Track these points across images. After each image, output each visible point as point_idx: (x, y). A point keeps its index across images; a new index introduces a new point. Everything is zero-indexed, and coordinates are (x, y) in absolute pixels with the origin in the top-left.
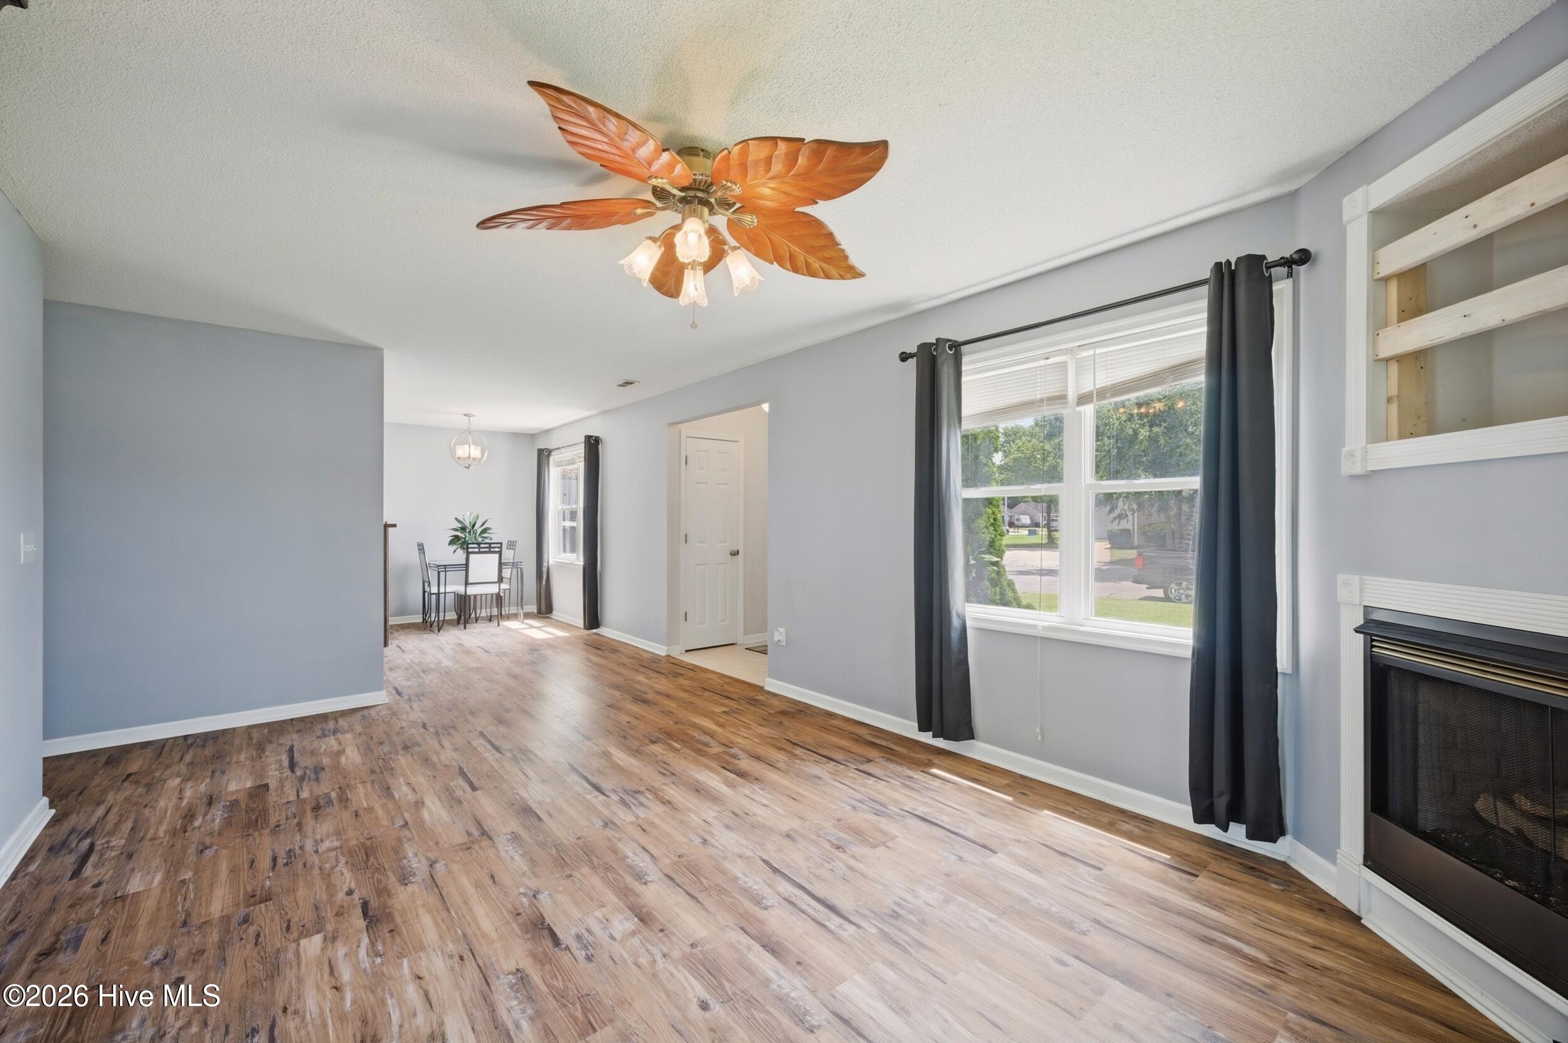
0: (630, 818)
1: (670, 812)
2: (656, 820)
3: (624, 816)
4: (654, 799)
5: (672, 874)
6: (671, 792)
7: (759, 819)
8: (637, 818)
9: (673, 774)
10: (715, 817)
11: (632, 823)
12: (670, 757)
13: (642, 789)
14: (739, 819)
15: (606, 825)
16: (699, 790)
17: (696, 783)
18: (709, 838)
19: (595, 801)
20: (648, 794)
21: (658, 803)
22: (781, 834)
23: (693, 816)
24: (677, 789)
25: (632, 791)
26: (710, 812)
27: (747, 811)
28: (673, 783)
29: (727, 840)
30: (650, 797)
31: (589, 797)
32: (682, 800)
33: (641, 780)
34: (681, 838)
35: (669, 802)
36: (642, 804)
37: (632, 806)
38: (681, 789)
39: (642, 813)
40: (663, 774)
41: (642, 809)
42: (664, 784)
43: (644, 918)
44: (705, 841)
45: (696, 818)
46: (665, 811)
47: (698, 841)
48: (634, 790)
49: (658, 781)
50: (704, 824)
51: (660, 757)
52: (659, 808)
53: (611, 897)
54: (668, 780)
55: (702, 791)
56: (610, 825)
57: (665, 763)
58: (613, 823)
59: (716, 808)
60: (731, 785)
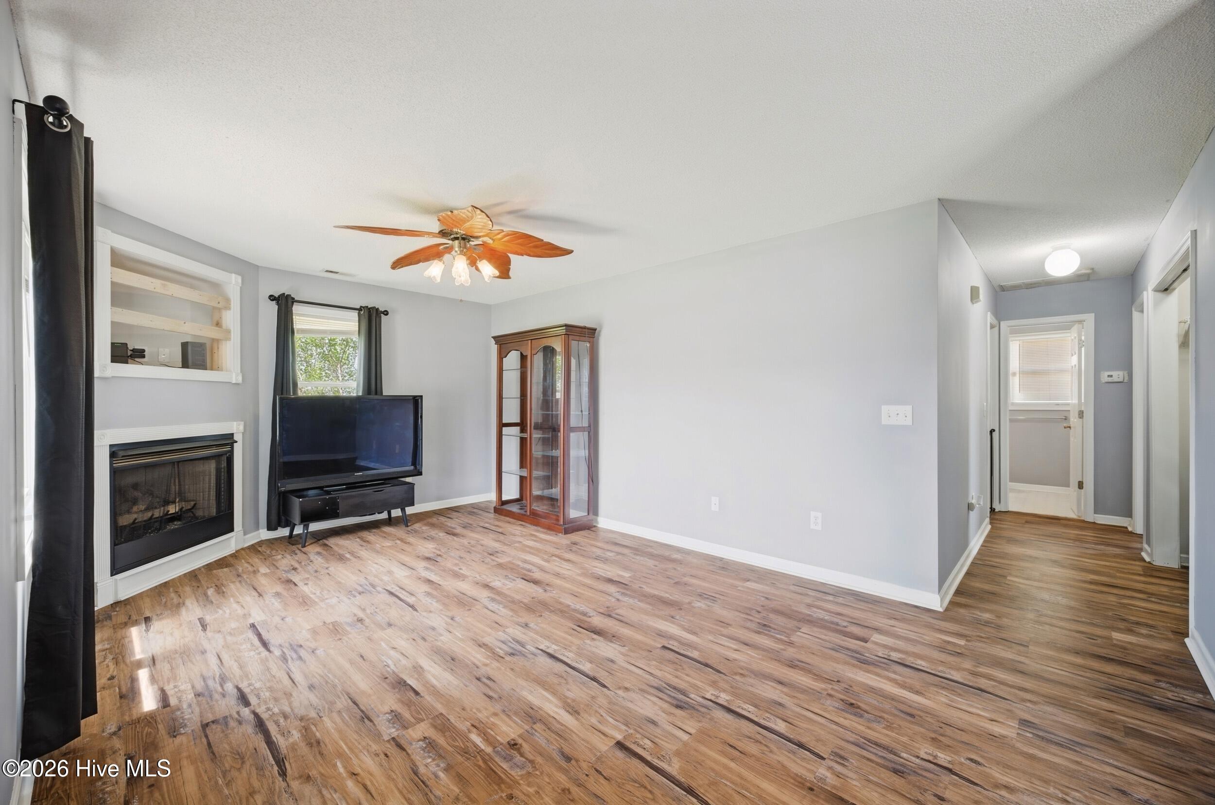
0: (510, 630)
1: (478, 637)
2: (489, 630)
3: (517, 632)
4: (494, 648)
5: (475, 602)
6: (478, 656)
7: (405, 636)
8: (504, 631)
9: (478, 679)
10: (441, 635)
11: (507, 627)
12: (484, 711)
13: (508, 658)
14: (421, 636)
15: (527, 625)
16: (452, 661)
17: (454, 668)
18: (450, 621)
19: (547, 643)
20: (501, 653)
21: (490, 645)
22: (395, 626)
23: (459, 635)
24: (472, 659)
25: (517, 655)
26: (446, 640)
27: (413, 642)
28: (477, 667)
29: (438, 621)
30: (498, 650)
31: (554, 647)
32: (469, 650)
33: (512, 669)
34: (469, 619)
35: (480, 646)
36: (503, 642)
37: (512, 641)
38: (469, 659)
39: (501, 635)
40: (489, 678)
41: (503, 639)
42: (486, 665)
43: (487, 586)
44: (452, 619)
45: (457, 634)
46: (483, 637)
47: (457, 619)
48: (516, 657)
49: (493, 668)
50: (451, 629)
51: (498, 708)
52: (487, 640)
53: (507, 592)
54: (483, 671)
55: (449, 659)
56: (524, 625)
57: (490, 697)
58: (522, 627)
59: (439, 644)
60: (418, 670)
